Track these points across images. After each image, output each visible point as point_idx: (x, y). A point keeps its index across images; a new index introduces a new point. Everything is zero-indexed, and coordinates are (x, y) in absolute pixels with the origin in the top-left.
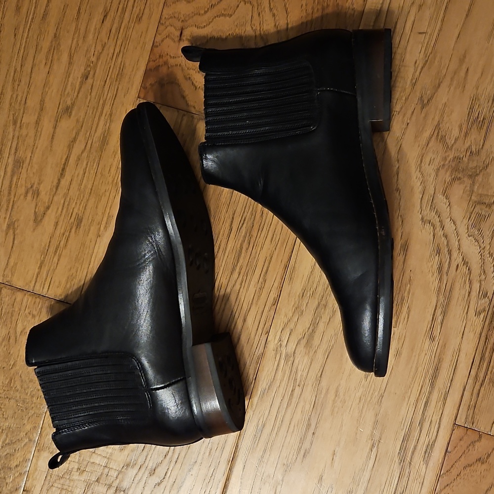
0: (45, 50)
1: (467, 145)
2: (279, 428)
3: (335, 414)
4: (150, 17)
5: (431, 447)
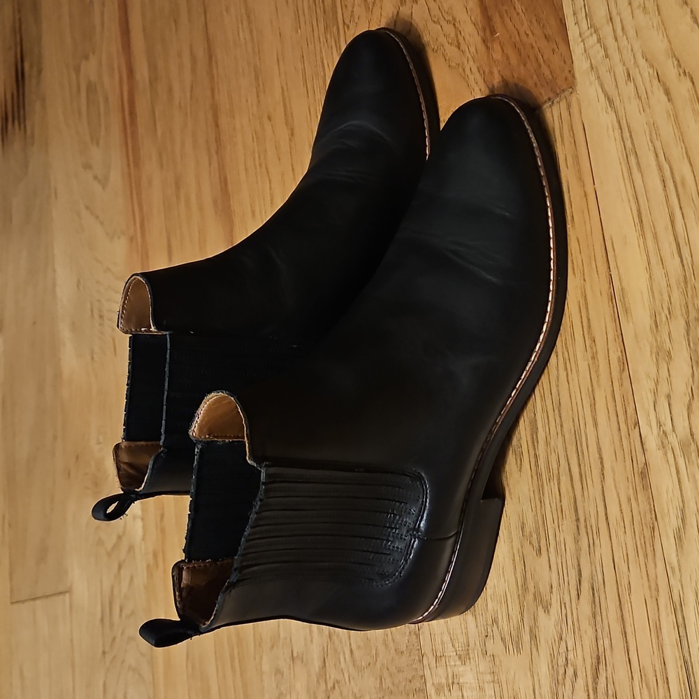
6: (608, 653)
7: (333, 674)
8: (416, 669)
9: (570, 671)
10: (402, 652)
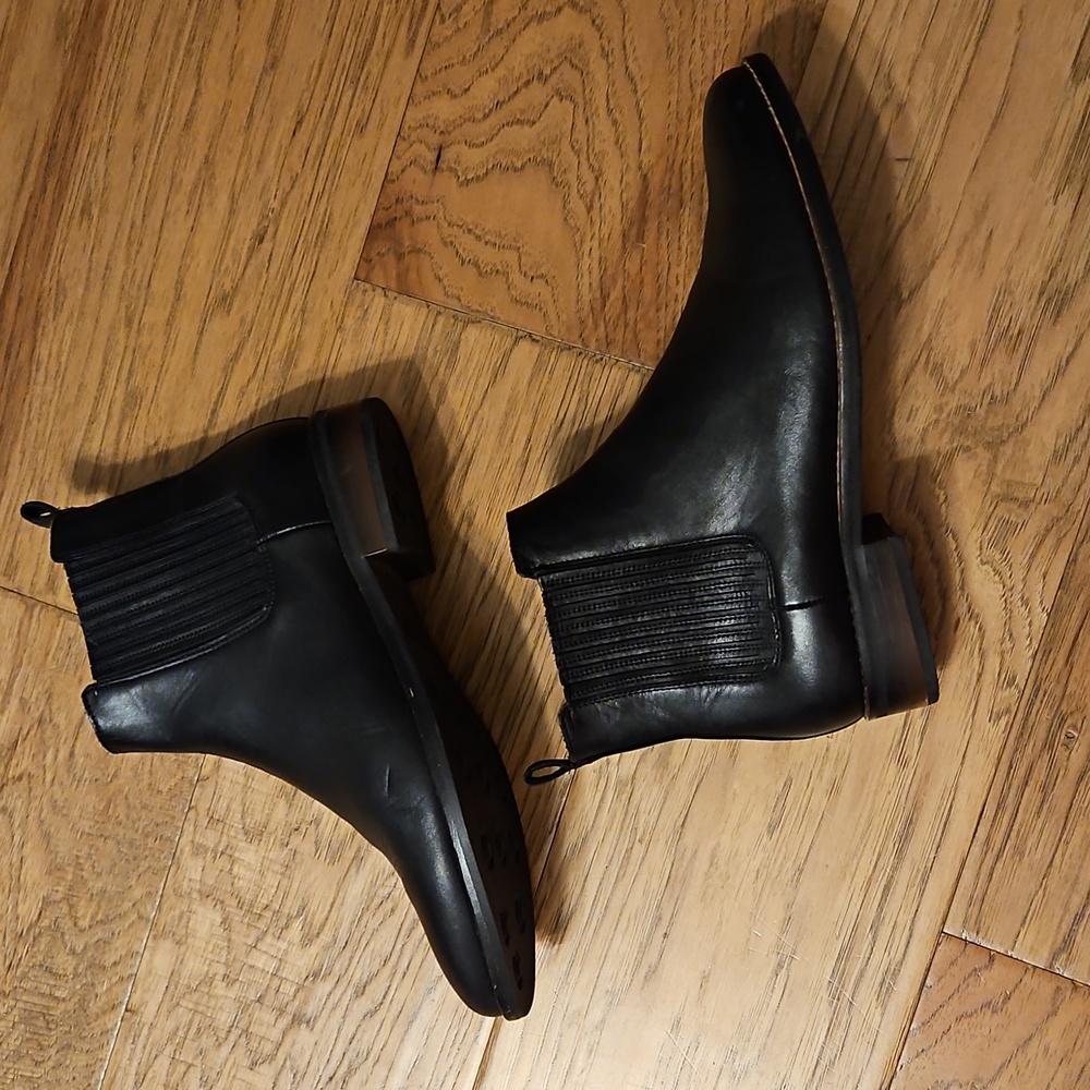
0: (187, 187)
1: (984, 384)
2: (600, 922)
3: (709, 900)
4: (381, 126)
5: (893, 974)
7: (23, 764)
10: (159, 792)
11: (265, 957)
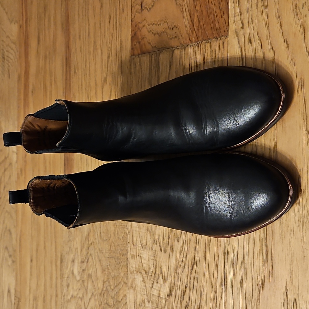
6: (198, 262)
7: (92, 239)
8: (125, 247)
9: (183, 264)
10: (120, 239)
11: (155, 290)
